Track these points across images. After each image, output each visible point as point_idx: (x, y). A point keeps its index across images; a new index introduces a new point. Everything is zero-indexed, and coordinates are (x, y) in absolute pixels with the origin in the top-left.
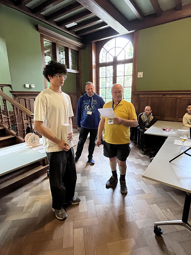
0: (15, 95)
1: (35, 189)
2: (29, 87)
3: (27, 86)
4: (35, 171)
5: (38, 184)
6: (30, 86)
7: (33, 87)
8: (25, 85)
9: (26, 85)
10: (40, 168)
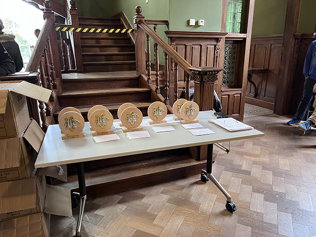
0: (171, 38)
1: (177, 194)
2: (194, 25)
3: (193, 22)
4: (182, 164)
5: (183, 188)
6: (197, 23)
7: (201, 24)
8: (188, 22)
9: (191, 20)
10: (190, 162)
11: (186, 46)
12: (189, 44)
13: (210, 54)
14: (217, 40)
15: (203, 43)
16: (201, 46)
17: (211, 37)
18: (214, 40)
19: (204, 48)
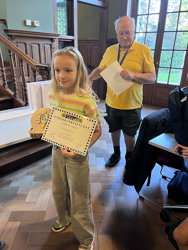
1: (40, 172)
2: (31, 25)
3: (29, 23)
5: (44, 166)
6: (33, 23)
7: (36, 25)
8: (25, 22)
11: (25, 44)
12: (28, 42)
13: (47, 53)
14: (52, 40)
15: (41, 42)
16: (39, 45)
17: (47, 37)
18: (50, 40)
19: (41, 46)
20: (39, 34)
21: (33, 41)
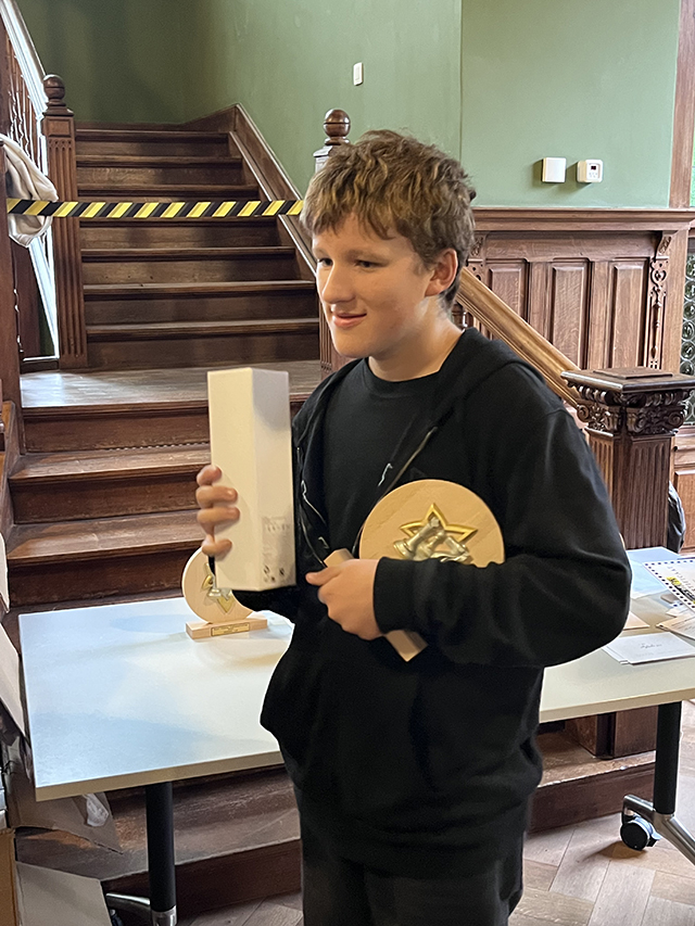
2: (563, 181)
3: (555, 171)
6: (572, 172)
7: (586, 174)
8: (538, 167)
9: (547, 162)
10: (575, 763)
11: (527, 266)
12: (540, 257)
13: (626, 299)
14: (656, 239)
15: (600, 255)
16: (589, 264)
17: (633, 227)
18: (644, 242)
19: (600, 271)
20: (595, 216)
21: (565, 248)
